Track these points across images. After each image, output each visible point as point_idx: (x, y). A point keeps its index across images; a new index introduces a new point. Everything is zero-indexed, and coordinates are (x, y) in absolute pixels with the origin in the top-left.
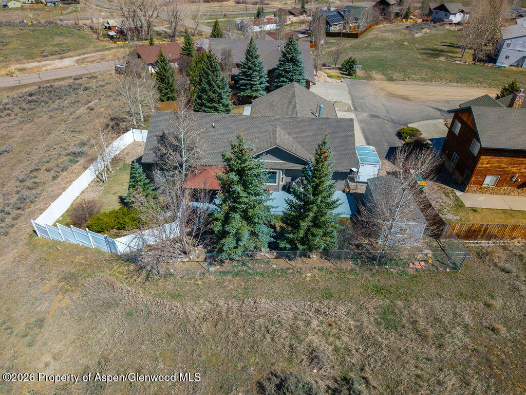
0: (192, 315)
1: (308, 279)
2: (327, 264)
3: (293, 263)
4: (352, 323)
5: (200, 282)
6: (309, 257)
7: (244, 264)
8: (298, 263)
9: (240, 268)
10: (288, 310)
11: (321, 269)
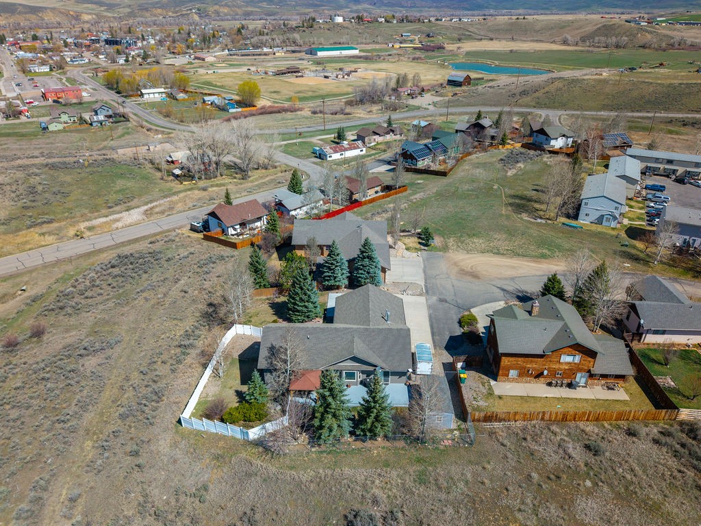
0: (304, 479)
1: (375, 454)
2: (388, 444)
3: (365, 444)
4: (399, 481)
5: (306, 459)
6: (376, 440)
7: (334, 446)
8: (369, 444)
9: (331, 449)
10: (361, 474)
11: (383, 448)
